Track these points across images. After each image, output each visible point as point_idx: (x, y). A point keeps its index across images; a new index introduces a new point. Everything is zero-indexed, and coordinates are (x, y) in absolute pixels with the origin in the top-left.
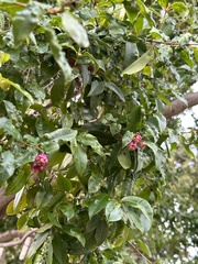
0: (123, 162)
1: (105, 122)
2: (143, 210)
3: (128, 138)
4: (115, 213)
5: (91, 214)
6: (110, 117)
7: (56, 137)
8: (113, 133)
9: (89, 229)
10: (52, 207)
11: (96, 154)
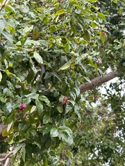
0: (60, 110)
1: (52, 91)
2: (68, 132)
3: (62, 99)
4: (55, 133)
5: (44, 134)
6: (54, 88)
7: (30, 97)
8: (55, 96)
9: (43, 141)
10: (26, 130)
11: (47, 106)
